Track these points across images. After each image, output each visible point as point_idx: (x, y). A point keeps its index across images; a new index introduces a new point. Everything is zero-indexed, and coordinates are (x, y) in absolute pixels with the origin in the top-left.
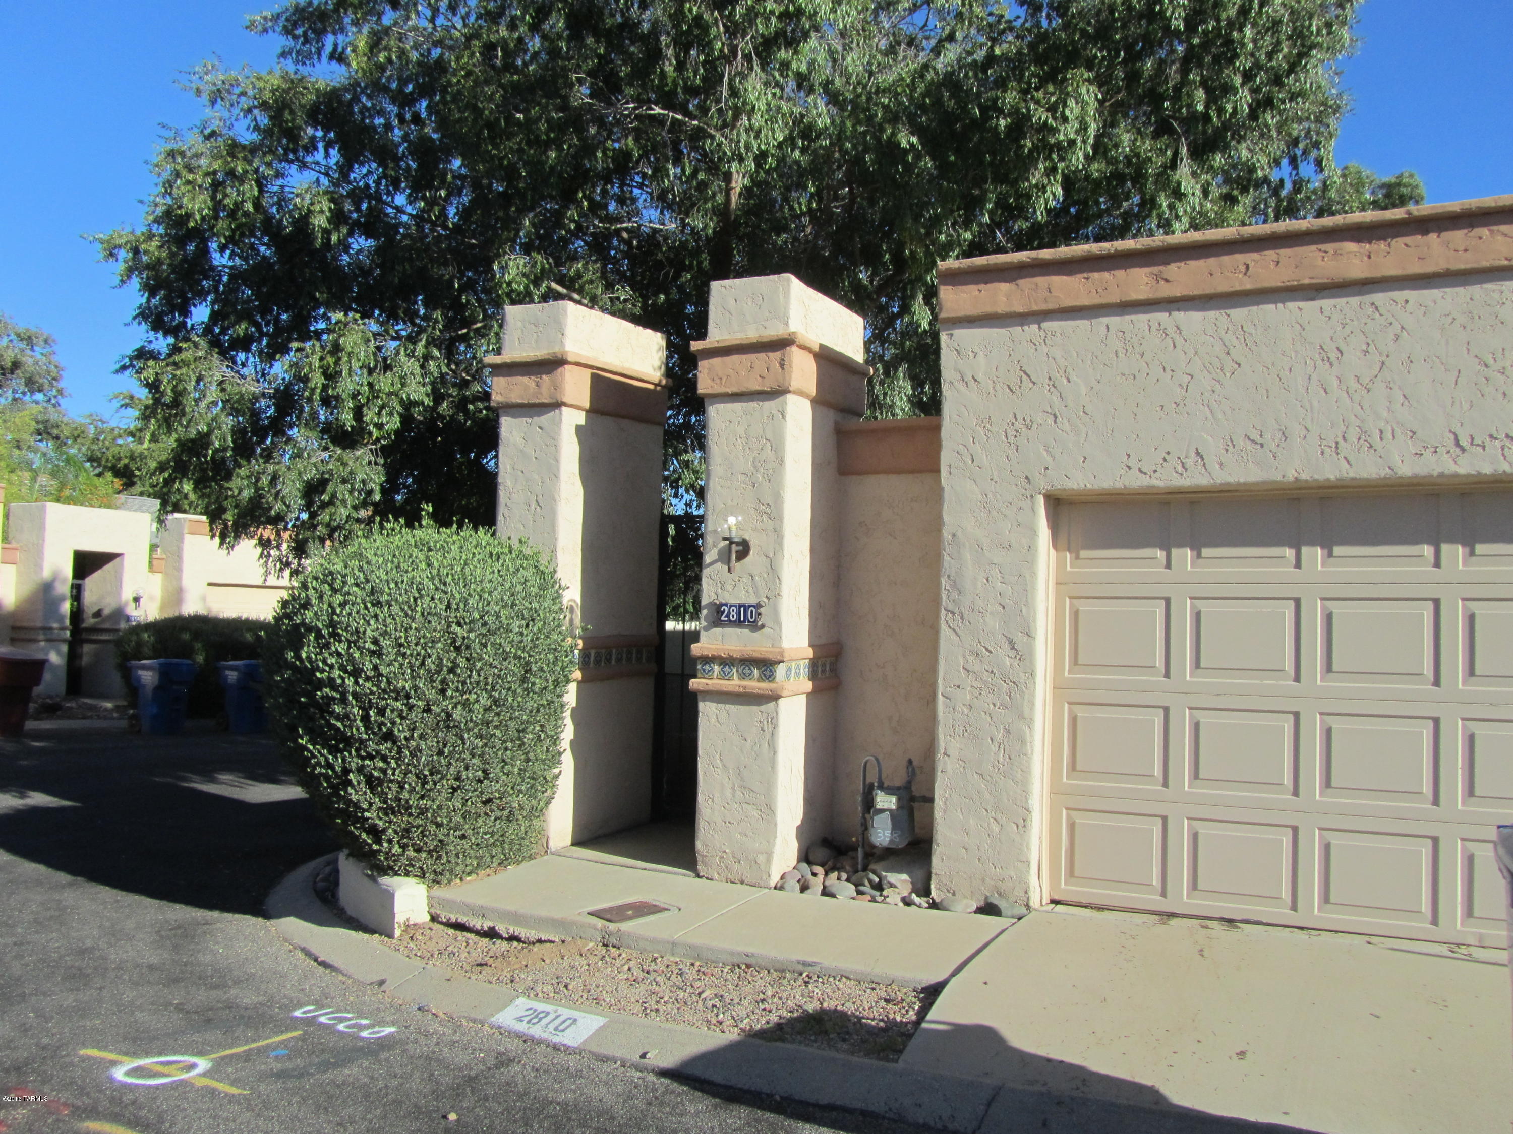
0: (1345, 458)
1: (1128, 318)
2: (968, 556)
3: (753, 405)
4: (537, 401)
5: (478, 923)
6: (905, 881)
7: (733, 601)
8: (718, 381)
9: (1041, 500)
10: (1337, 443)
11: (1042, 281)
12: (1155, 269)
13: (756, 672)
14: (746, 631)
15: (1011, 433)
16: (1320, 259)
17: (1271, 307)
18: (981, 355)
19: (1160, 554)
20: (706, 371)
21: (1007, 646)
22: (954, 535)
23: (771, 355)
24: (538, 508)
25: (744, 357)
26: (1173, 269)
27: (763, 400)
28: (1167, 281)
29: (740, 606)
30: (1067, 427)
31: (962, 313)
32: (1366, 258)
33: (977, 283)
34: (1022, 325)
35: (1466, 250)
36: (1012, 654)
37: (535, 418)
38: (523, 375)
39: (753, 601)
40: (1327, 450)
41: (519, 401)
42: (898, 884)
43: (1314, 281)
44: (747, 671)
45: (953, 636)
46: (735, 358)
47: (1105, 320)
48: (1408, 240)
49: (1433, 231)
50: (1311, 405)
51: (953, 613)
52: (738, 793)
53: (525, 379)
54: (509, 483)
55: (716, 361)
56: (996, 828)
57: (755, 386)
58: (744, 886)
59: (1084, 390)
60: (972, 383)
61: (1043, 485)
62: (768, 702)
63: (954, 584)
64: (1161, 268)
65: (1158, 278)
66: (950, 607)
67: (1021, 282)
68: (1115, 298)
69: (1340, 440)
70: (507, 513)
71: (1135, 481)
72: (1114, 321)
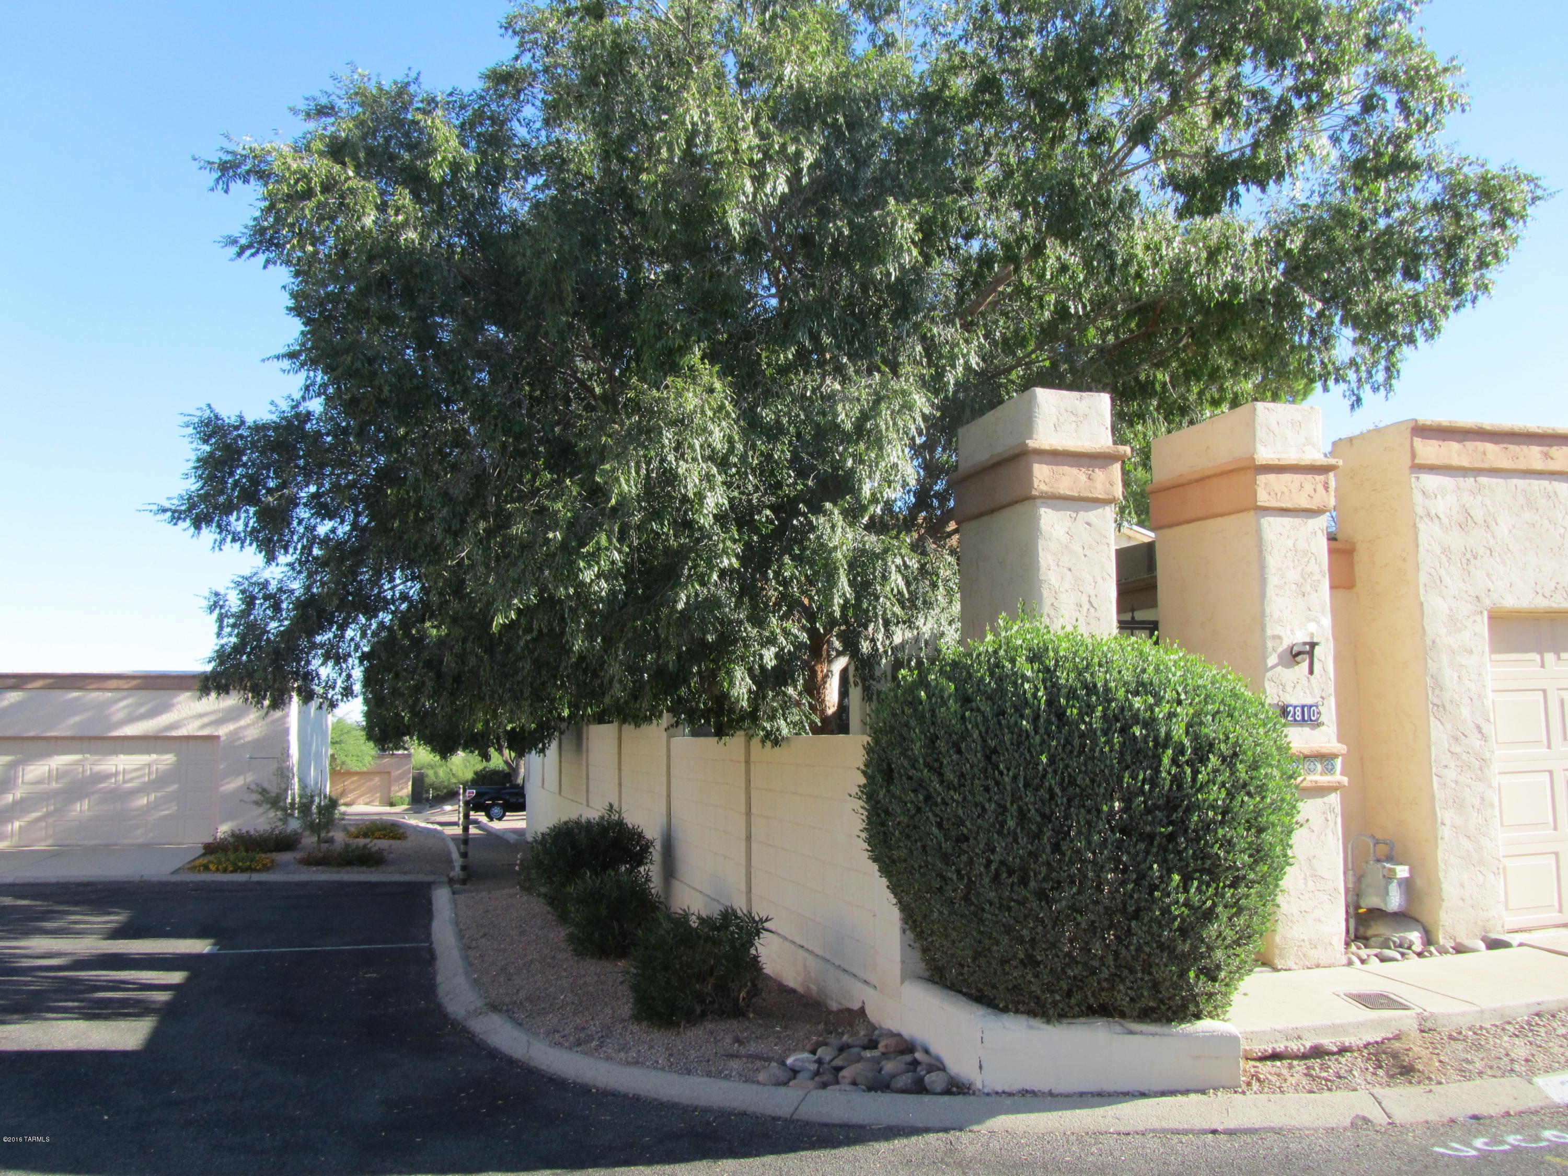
1: (1528, 481)
2: (1445, 659)
3: (1297, 521)
4: (1090, 495)
5: (1294, 1046)
6: (1416, 936)
7: (1294, 703)
8: (1273, 495)
9: (1485, 613)
11: (1481, 446)
12: (1545, 449)
13: (1319, 767)
14: (1306, 730)
15: (1464, 562)
18: (1439, 497)
19: (1537, 657)
20: (1262, 485)
21: (1475, 731)
22: (1434, 642)
23: (1317, 477)
24: (1092, 610)
25: (1295, 476)
26: (1554, 451)
27: (1307, 518)
28: (1551, 458)
29: (1303, 707)
30: (1498, 559)
31: (1429, 462)
33: (1437, 439)
34: (1464, 477)
36: (1479, 736)
37: (1081, 514)
38: (1072, 466)
39: (1309, 701)
41: (1068, 493)
42: (1413, 941)
44: (1312, 767)
45: (1439, 724)
46: (1287, 477)
47: (1515, 481)
51: (1438, 706)
52: (1310, 883)
53: (1074, 471)
54: (1053, 581)
55: (1272, 477)
56: (1481, 878)
57: (1305, 504)
58: (1320, 969)
59: (1506, 532)
60: (1435, 520)
61: (1486, 603)
62: (1329, 794)
63: (1436, 681)
64: (1549, 449)
65: (1546, 456)
66: (1435, 701)
67: (1467, 443)
68: (1522, 466)
70: (1052, 613)
71: (1541, 603)
72: (1521, 483)
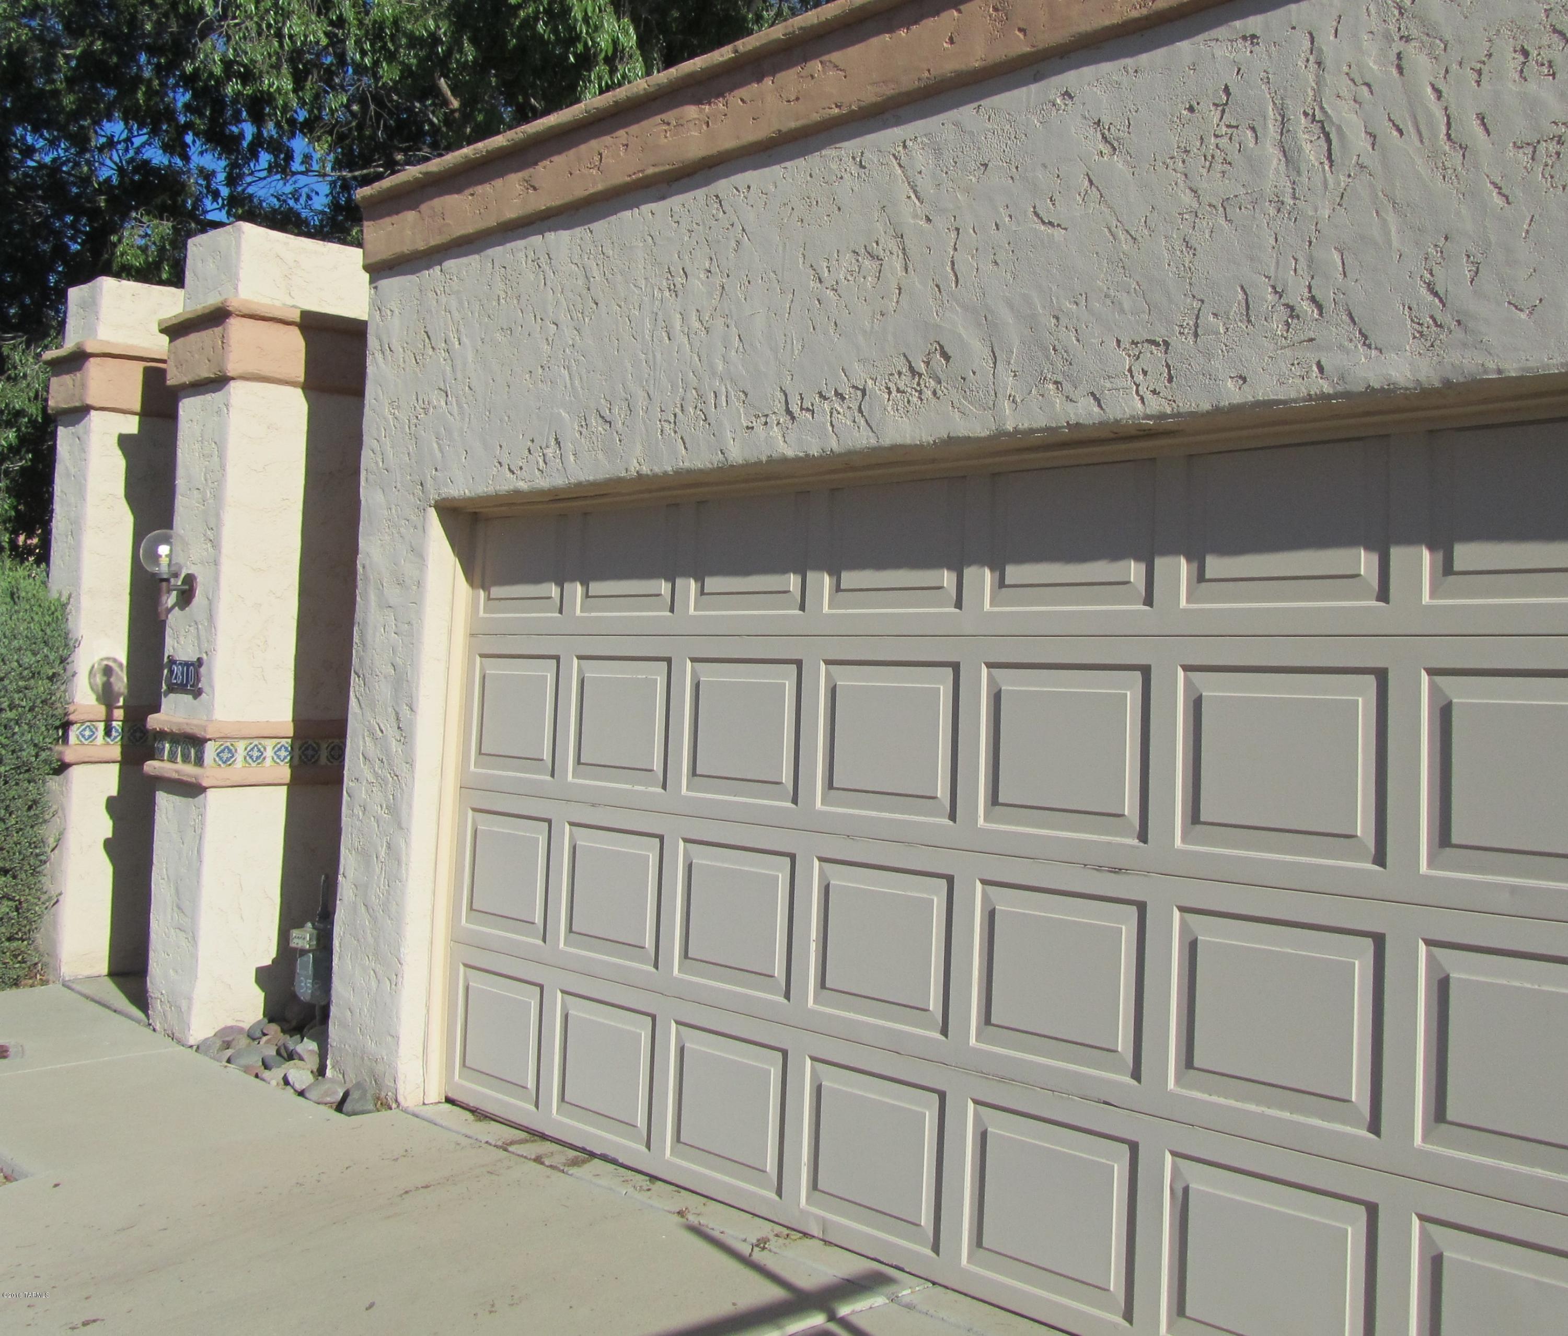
0: (682, 438)
1: (508, 247)
6: (312, 1051)
9: (433, 514)
10: (675, 415)
11: (437, 204)
12: (525, 174)
15: (413, 421)
16: (663, 134)
17: (628, 213)
18: (396, 313)
19: (555, 591)
21: (395, 725)
26: (540, 171)
28: (535, 189)
32: (704, 127)
33: (391, 213)
34: (428, 268)
35: (797, 99)
36: (398, 734)
37: (76, 427)
40: (666, 425)
42: (305, 1056)
43: (657, 170)
47: (491, 253)
48: (743, 92)
49: (768, 76)
50: (654, 356)
52: (175, 916)
59: (471, 356)
60: (388, 353)
61: (433, 496)
62: (199, 795)
64: (531, 170)
65: (528, 185)
67: (422, 208)
68: (492, 220)
69: (678, 411)
71: (504, 484)
72: (498, 253)
